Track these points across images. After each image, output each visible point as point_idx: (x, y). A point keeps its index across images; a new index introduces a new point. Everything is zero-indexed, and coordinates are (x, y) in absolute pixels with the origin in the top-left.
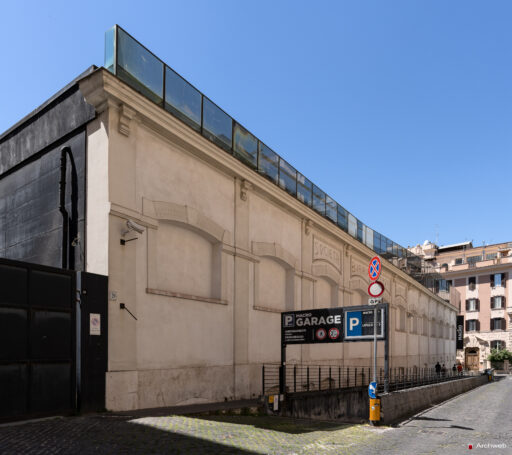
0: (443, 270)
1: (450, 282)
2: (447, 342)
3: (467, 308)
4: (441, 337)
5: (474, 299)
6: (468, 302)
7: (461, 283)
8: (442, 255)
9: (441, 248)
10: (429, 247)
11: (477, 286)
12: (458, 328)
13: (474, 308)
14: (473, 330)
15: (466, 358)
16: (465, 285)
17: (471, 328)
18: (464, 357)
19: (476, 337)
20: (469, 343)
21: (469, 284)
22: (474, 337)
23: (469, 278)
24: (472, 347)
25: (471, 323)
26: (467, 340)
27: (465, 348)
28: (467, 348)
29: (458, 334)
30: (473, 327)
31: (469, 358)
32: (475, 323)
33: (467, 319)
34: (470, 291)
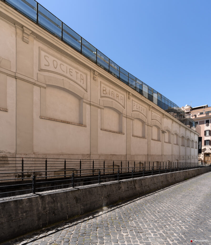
0: (194, 117)
1: (197, 122)
2: (192, 149)
3: (205, 135)
4: (189, 147)
5: (208, 130)
6: (205, 132)
7: (202, 123)
8: (194, 111)
9: (193, 108)
10: (188, 107)
11: (210, 124)
12: (199, 143)
13: (208, 135)
14: (208, 144)
15: (204, 158)
16: (204, 124)
17: (207, 144)
18: (203, 158)
19: (209, 148)
20: (206, 151)
21: (206, 123)
22: (208, 148)
23: (206, 121)
24: (207, 153)
25: (207, 142)
26: (205, 149)
27: (204, 153)
28: (205, 153)
29: (199, 146)
30: (208, 143)
31: (206, 158)
32: (209, 141)
33: (205, 140)
34: (206, 127)
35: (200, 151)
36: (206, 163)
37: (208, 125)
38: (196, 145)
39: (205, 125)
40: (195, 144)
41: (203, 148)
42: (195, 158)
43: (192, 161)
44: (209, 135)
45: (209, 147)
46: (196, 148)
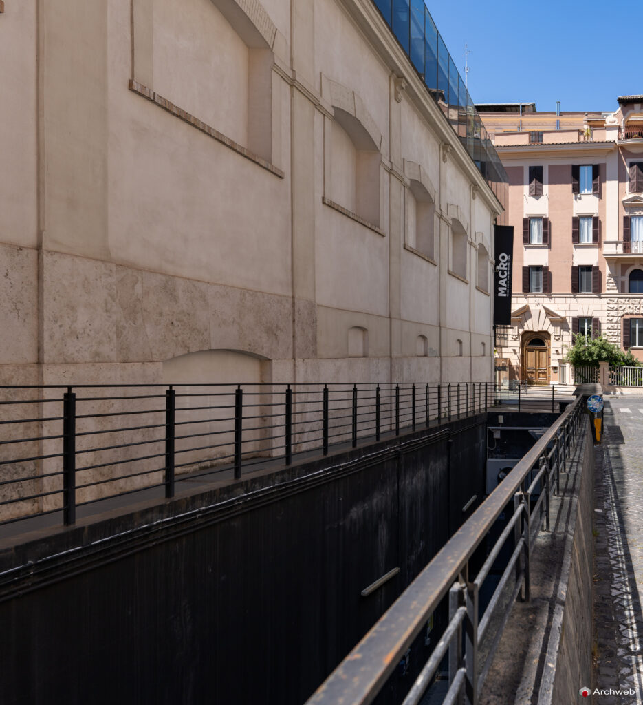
3: (527, 238)
5: (538, 218)
6: (527, 224)
11: (546, 188)
12: (497, 262)
13: (539, 241)
14: (538, 290)
15: (522, 356)
16: (522, 183)
17: (533, 286)
18: (519, 355)
19: (544, 307)
20: (529, 321)
21: (530, 182)
22: (540, 307)
23: (530, 168)
24: (536, 330)
25: (534, 274)
26: (525, 313)
27: (521, 331)
28: (526, 332)
29: (497, 278)
30: (538, 284)
31: (530, 355)
32: (541, 274)
33: (526, 265)
34: (532, 199)
35: (502, 314)
36: (531, 382)
37: (537, 194)
38: (478, 268)
39: (526, 188)
40: (473, 255)
41: (517, 305)
42: (478, 349)
43: (457, 373)
44: (541, 243)
45: (541, 300)
46: (482, 289)
